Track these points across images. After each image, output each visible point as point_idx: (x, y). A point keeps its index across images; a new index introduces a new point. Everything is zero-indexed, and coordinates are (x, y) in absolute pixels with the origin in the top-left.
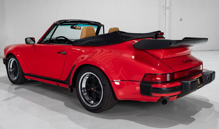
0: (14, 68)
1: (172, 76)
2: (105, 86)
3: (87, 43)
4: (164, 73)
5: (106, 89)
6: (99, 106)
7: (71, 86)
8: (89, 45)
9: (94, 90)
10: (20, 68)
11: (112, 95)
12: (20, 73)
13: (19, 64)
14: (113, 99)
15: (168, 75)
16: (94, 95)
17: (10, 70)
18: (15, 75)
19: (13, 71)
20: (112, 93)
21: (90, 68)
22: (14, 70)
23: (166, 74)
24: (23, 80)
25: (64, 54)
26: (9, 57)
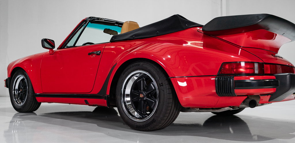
0: (21, 89)
1: (261, 66)
2: (162, 86)
3: (132, 36)
4: (250, 61)
5: (164, 91)
6: (152, 119)
7: (108, 96)
8: (135, 38)
9: (144, 97)
10: (30, 87)
11: (171, 100)
12: (30, 94)
13: (29, 82)
14: (173, 106)
15: (256, 65)
16: (143, 105)
17: (14, 92)
18: (22, 99)
19: (19, 94)
20: (172, 97)
21: (139, 63)
22: (21, 92)
23: (253, 63)
24: (33, 105)
25: (97, 55)
26: (16, 73)
